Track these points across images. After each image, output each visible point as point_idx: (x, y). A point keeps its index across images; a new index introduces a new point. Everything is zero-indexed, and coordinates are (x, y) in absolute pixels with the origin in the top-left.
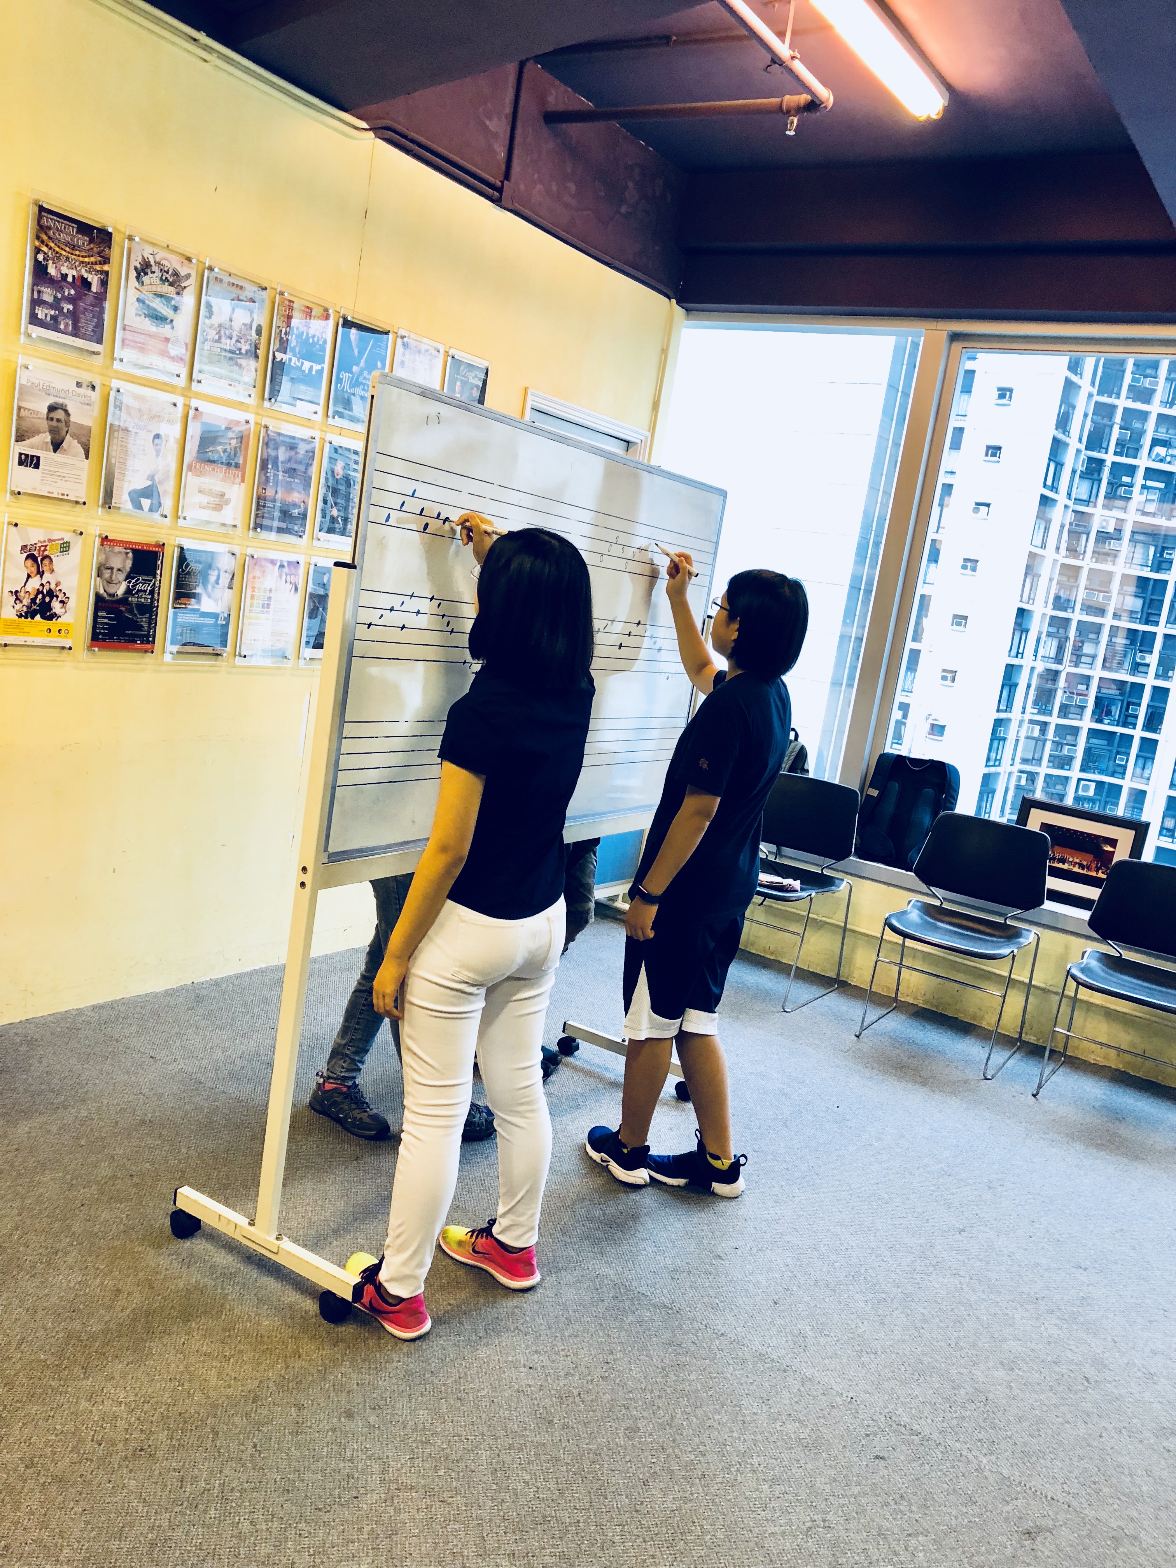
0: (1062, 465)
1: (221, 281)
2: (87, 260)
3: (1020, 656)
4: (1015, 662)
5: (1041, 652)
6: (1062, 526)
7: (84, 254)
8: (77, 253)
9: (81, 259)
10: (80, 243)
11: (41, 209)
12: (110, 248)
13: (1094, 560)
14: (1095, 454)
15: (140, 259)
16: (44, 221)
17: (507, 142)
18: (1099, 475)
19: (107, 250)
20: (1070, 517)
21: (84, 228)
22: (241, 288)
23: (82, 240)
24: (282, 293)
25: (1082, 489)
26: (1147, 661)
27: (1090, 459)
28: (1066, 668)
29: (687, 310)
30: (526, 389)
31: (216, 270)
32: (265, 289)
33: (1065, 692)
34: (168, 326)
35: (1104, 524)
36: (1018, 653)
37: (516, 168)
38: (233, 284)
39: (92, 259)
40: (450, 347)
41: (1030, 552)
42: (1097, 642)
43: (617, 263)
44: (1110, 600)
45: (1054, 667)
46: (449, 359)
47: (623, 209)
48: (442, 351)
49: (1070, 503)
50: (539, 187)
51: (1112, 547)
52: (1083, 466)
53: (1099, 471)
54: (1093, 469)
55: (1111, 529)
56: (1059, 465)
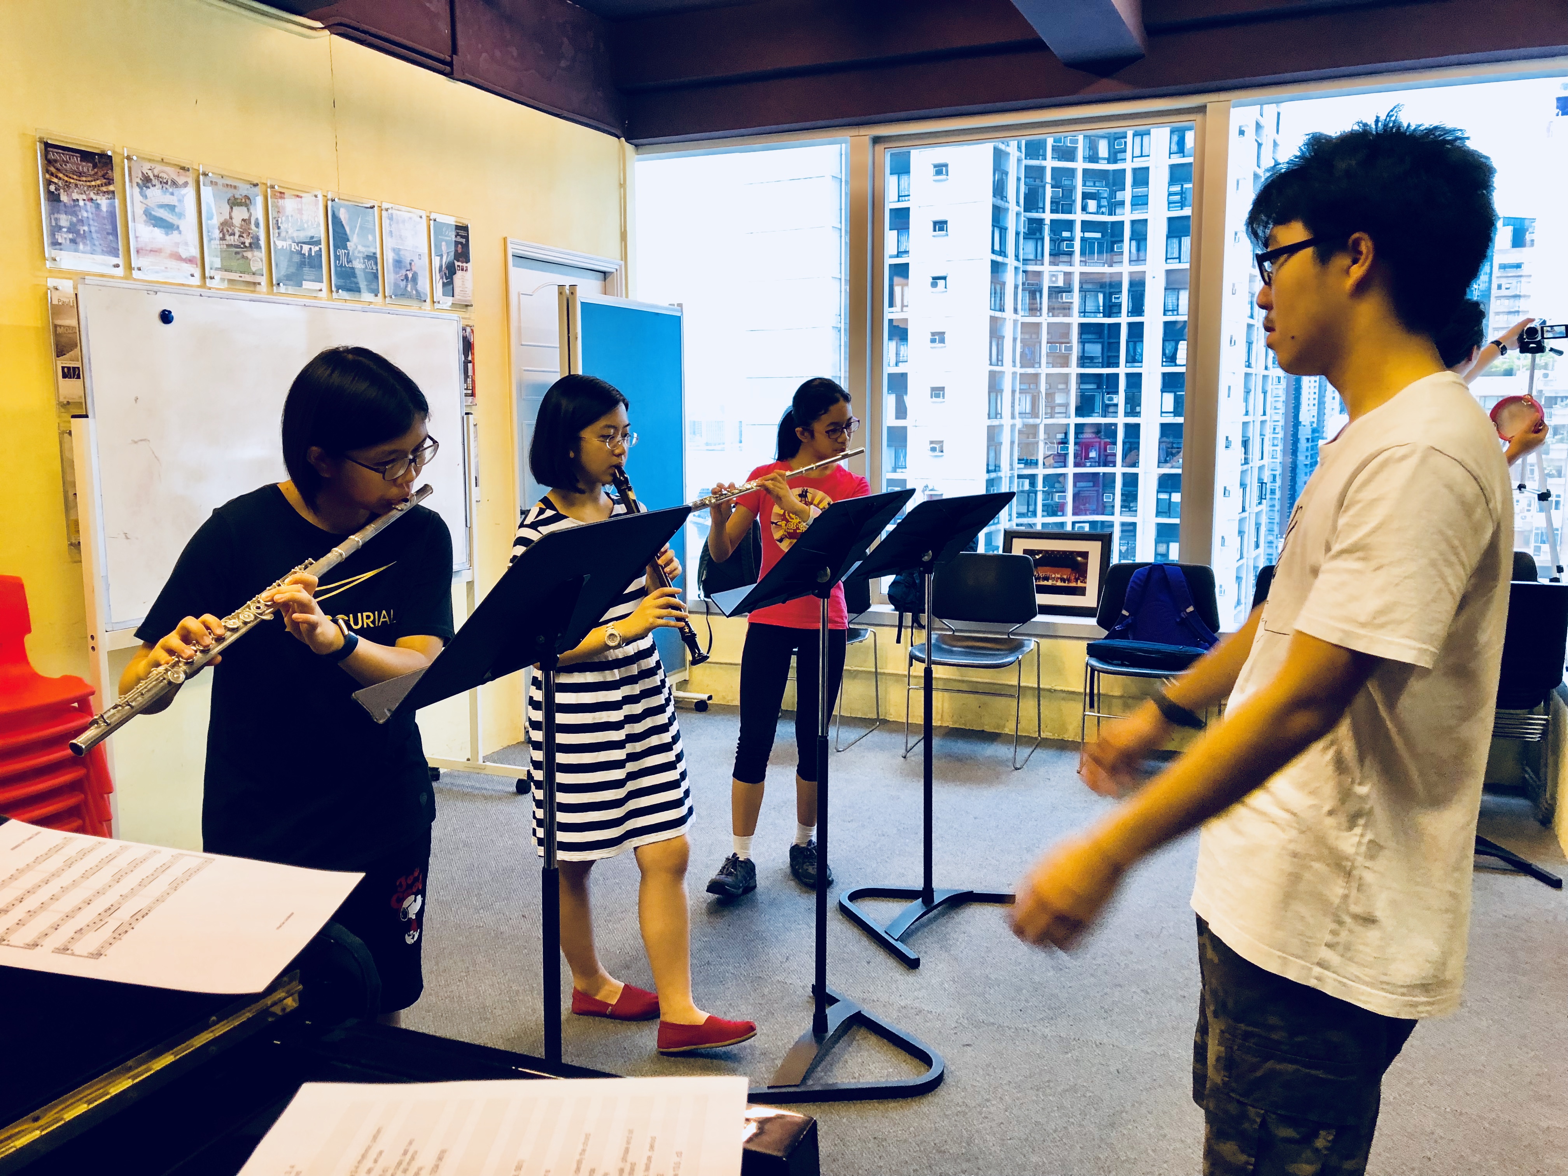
0: (1006, 229)
1: (216, 184)
2: (93, 183)
3: (999, 416)
4: (995, 422)
5: (1017, 409)
6: (1016, 287)
7: (90, 179)
8: (84, 179)
9: (88, 184)
10: (85, 170)
11: (47, 145)
12: (112, 170)
13: (1051, 314)
14: (1034, 215)
15: (140, 175)
16: (51, 156)
17: (449, 20)
18: (1041, 234)
19: (109, 172)
20: (1021, 277)
21: (86, 156)
22: (235, 187)
23: (86, 167)
24: (272, 187)
25: (1027, 250)
26: (1115, 401)
27: (1031, 221)
28: (1043, 422)
29: (636, 146)
30: (505, 239)
31: (210, 174)
32: (256, 185)
33: (1046, 443)
34: (175, 232)
35: (1054, 279)
36: (997, 414)
37: (461, 43)
38: (227, 185)
39: (98, 182)
40: (430, 212)
41: (991, 317)
42: (1067, 391)
43: (565, 114)
44: (1071, 350)
45: (1031, 421)
46: (432, 222)
47: (563, 64)
48: (424, 217)
49: (1020, 265)
50: (484, 55)
51: (1064, 300)
52: (1024, 227)
53: (1041, 231)
54: (1034, 229)
55: (1060, 283)
56: (1003, 230)
